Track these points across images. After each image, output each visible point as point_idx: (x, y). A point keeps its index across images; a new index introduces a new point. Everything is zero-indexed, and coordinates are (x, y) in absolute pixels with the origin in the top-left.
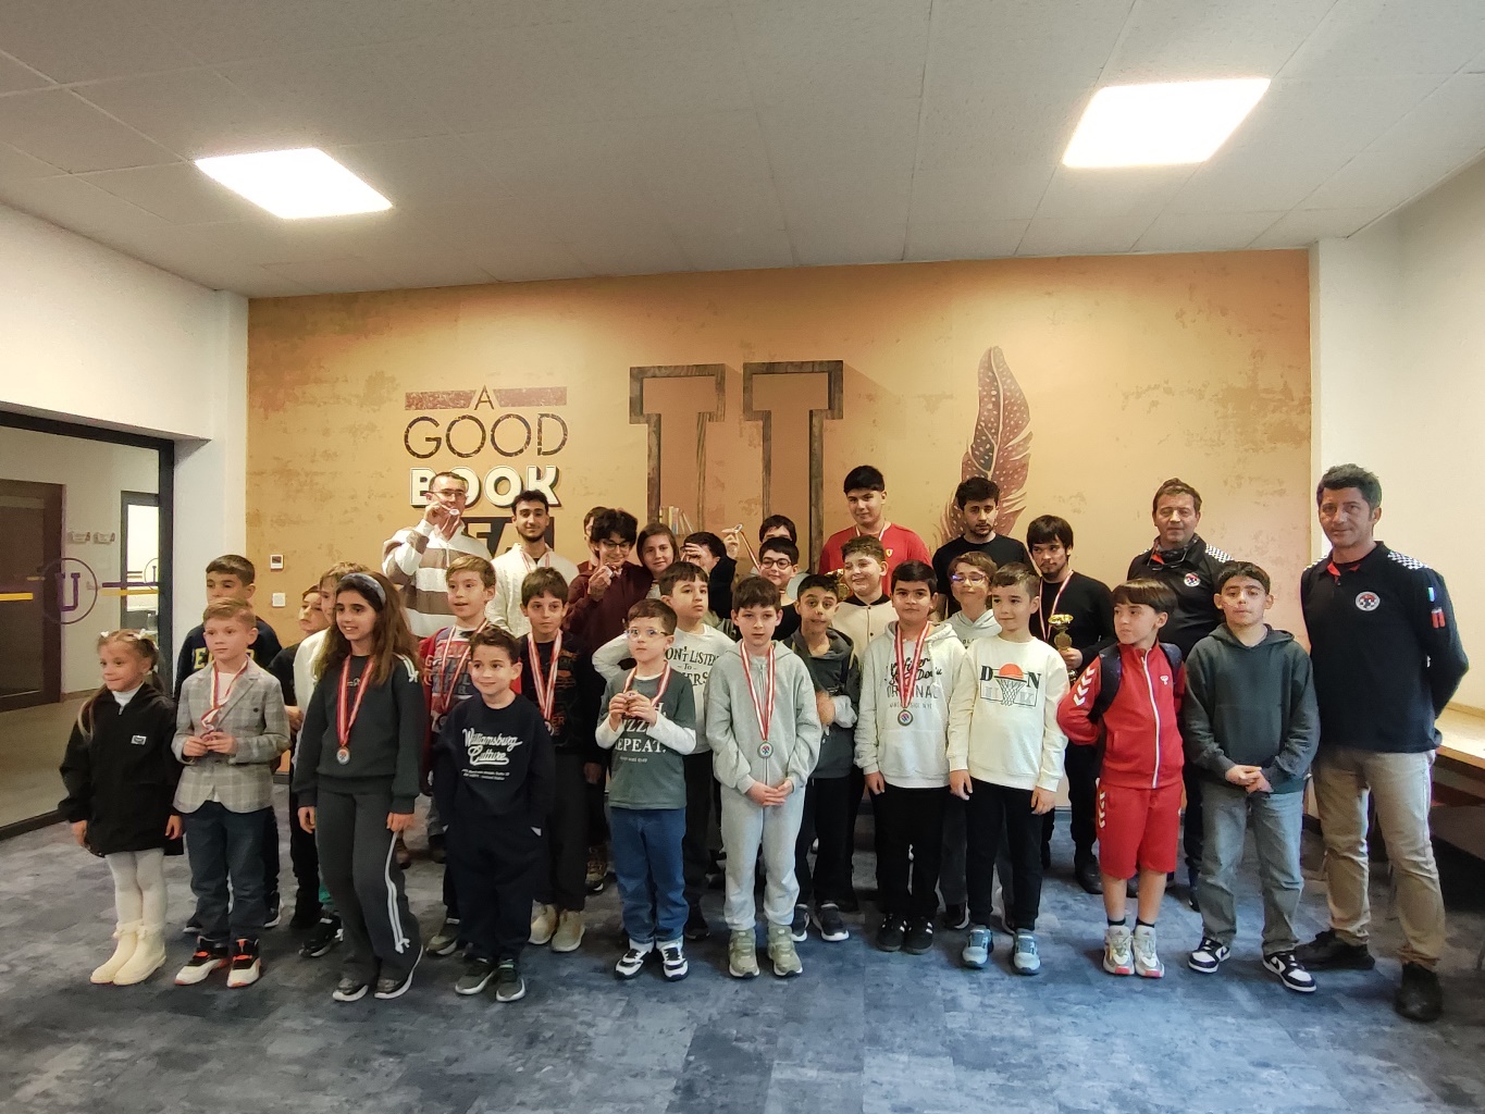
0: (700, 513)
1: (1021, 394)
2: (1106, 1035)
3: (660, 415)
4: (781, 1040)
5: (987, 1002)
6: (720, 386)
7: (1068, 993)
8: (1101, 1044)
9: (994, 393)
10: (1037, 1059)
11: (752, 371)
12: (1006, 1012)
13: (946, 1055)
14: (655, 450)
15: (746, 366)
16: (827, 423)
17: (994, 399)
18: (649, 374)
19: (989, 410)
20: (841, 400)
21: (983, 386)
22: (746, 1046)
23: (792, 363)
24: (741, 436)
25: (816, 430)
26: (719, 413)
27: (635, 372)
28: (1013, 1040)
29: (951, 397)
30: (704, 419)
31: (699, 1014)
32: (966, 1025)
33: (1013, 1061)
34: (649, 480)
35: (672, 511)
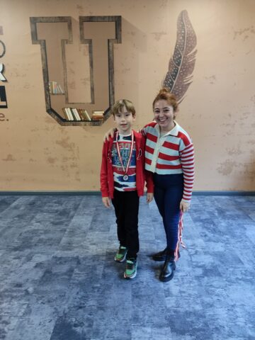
0: (65, 84)
1: (194, 32)
2: (233, 306)
4: (95, 323)
5: (182, 290)
6: (70, 27)
7: (213, 282)
8: (231, 312)
9: (183, 32)
10: (206, 324)
12: (190, 295)
13: (168, 326)
14: (44, 56)
16: (115, 45)
17: (183, 35)
19: (181, 40)
21: (179, 29)
22: (78, 329)
25: (111, 48)
28: (195, 313)
29: (166, 34)
31: (59, 310)
32: (174, 305)
33: (196, 327)
34: (43, 70)
35: (54, 83)
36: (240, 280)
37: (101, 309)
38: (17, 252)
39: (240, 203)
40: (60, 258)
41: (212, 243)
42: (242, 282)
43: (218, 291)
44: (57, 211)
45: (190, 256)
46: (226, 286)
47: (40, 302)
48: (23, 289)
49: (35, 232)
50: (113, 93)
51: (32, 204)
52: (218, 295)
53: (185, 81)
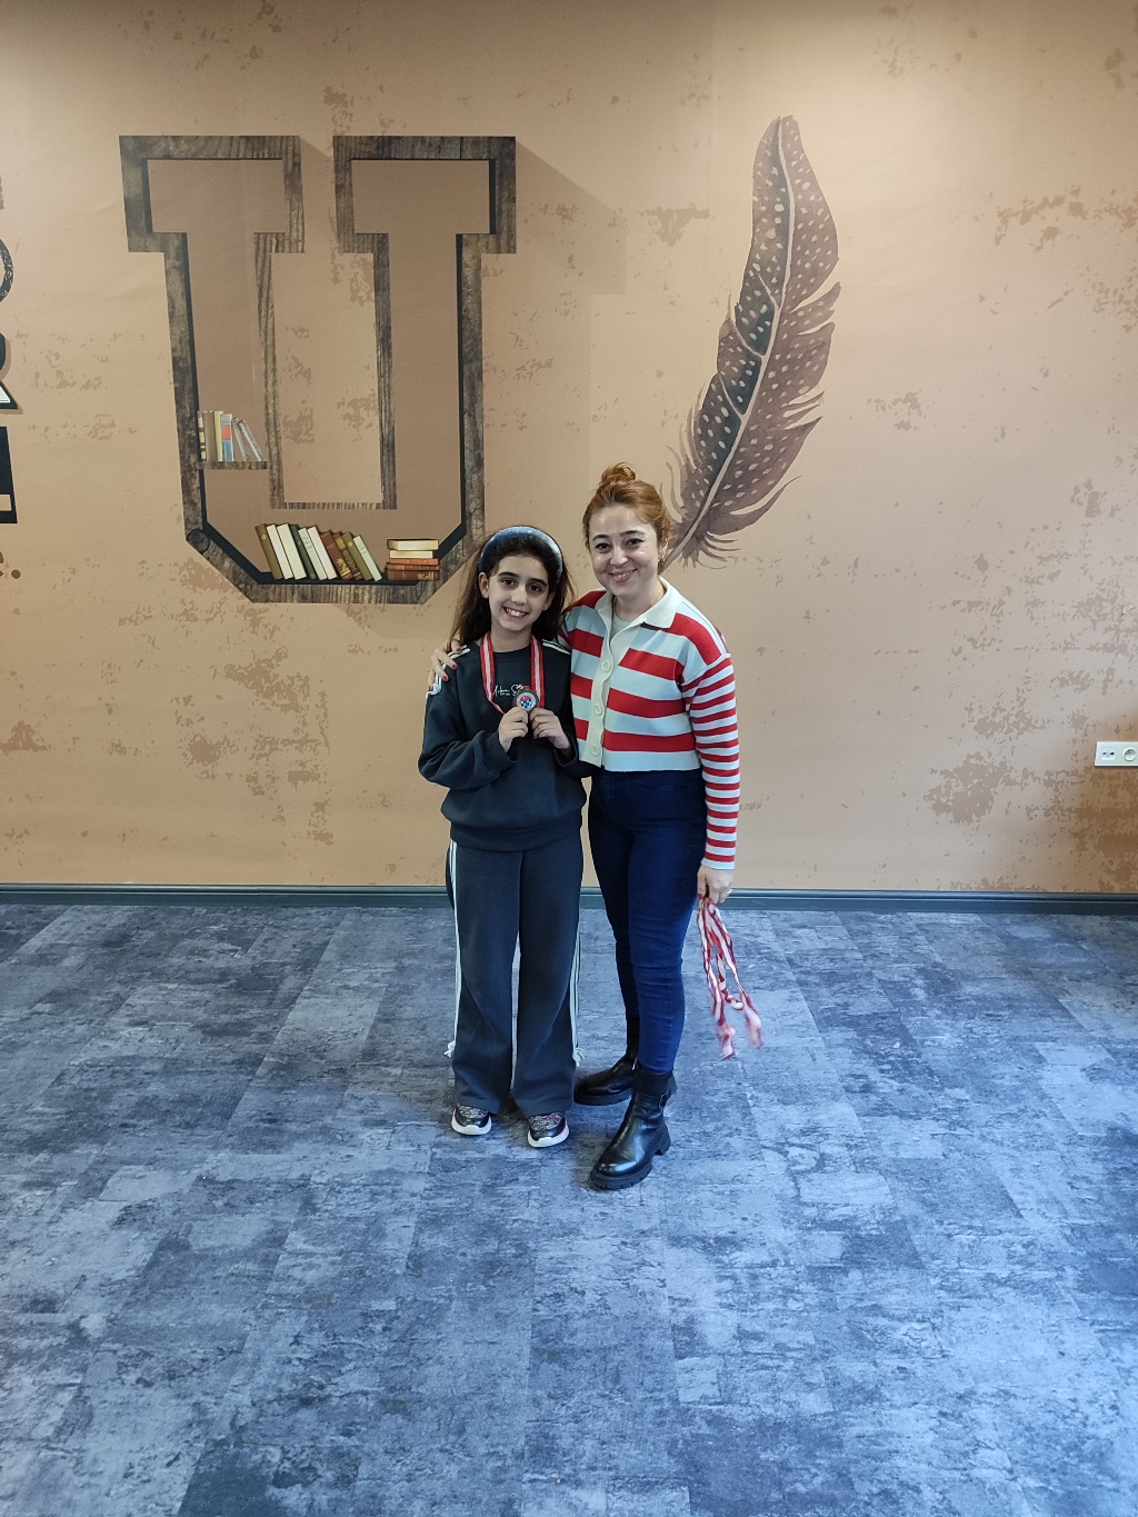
0: (271, 425)
1: (827, 211)
2: (961, 1398)
3: (184, 235)
6: (293, 181)
8: (952, 1426)
9: (779, 208)
10: (843, 1477)
11: (350, 152)
13: (678, 1481)
14: (180, 303)
15: (339, 142)
16: (488, 259)
17: (778, 221)
18: (158, 151)
19: (769, 242)
20: (511, 216)
21: (761, 197)
23: (423, 139)
24: (336, 281)
25: (468, 272)
26: (294, 234)
27: (130, 147)
29: (705, 214)
30: (268, 245)
31: (215, 1412)
32: (712, 1391)
33: (800, 1488)
34: (175, 361)
35: (222, 419)
36: (1002, 1283)
37: (397, 1407)
38: (43, 1156)
39: (1027, 946)
40: (230, 1185)
41: (893, 1123)
42: (1009, 1295)
43: (901, 1333)
44: (224, 975)
45: (794, 1176)
46: (938, 1313)
47: (131, 1378)
48: (61, 1318)
49: (123, 1068)
50: (479, 462)
51: (117, 942)
52: (901, 1351)
53: (791, 418)
